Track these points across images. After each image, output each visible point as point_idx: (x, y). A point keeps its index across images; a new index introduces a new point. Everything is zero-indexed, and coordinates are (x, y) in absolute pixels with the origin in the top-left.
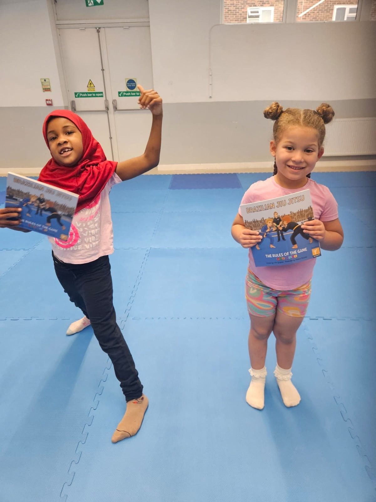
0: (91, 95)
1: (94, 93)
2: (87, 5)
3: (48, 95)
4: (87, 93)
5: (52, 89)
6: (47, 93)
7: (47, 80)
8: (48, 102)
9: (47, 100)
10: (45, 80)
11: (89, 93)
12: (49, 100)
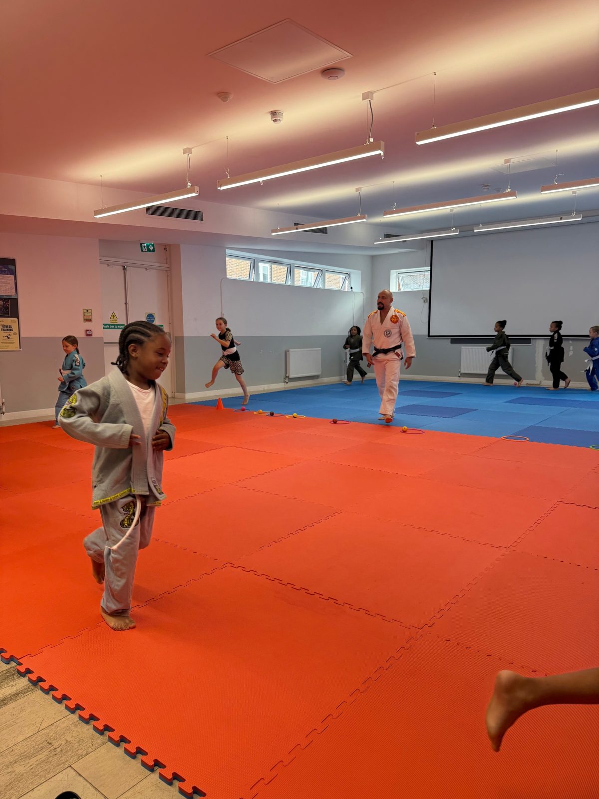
0: (113, 327)
1: (117, 325)
2: (142, 251)
3: (88, 325)
4: (109, 325)
5: (93, 320)
6: (88, 323)
7: (89, 311)
8: (88, 333)
9: (87, 330)
10: (87, 311)
11: (111, 325)
12: (91, 331)
